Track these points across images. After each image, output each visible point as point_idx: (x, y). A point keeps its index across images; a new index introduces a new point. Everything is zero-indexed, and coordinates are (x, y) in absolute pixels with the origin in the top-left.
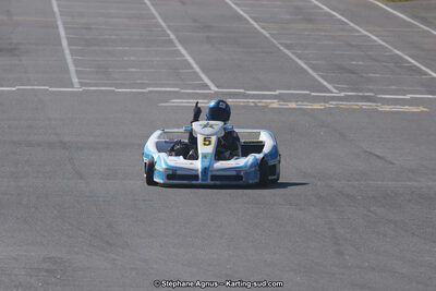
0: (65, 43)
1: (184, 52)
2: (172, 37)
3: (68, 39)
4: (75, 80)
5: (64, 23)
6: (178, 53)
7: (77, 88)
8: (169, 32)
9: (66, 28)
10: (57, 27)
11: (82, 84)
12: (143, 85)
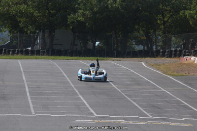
0: (28, 94)
1: (82, 98)
2: (77, 91)
3: (30, 92)
4: (33, 111)
5: (28, 85)
6: (79, 99)
7: (33, 114)
8: (75, 89)
9: (28, 87)
10: (25, 87)
11: (36, 113)
12: (63, 113)
